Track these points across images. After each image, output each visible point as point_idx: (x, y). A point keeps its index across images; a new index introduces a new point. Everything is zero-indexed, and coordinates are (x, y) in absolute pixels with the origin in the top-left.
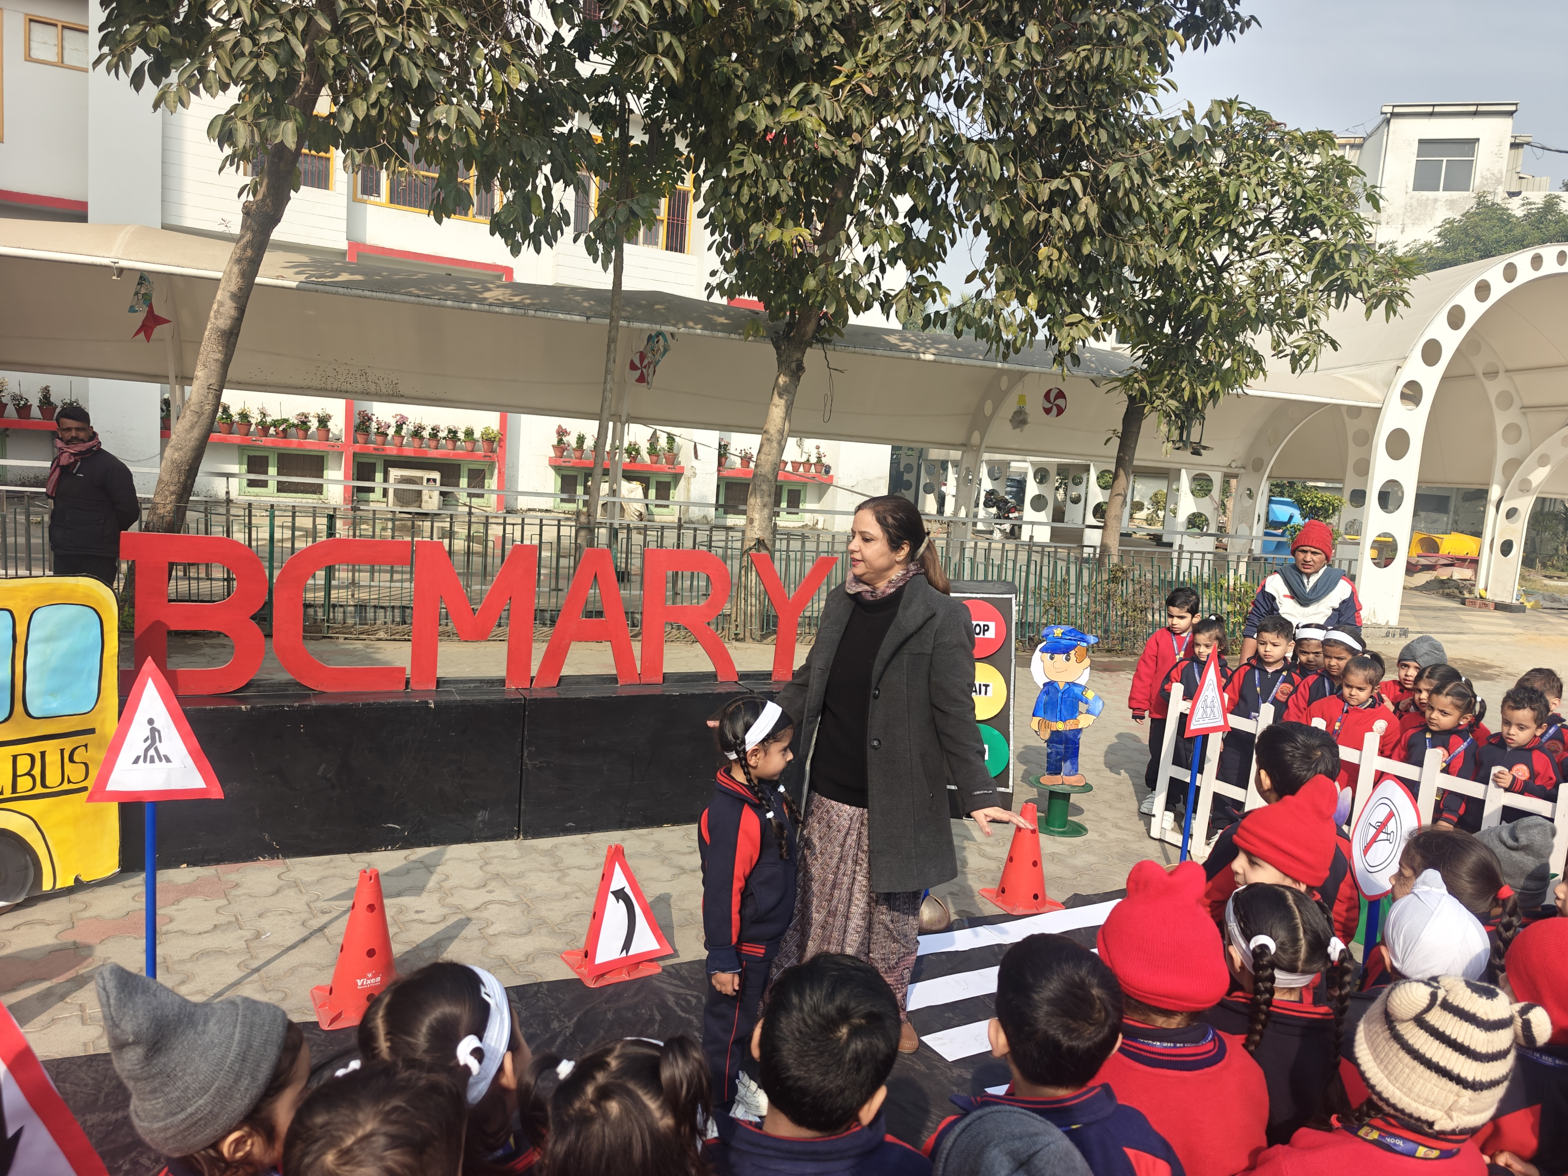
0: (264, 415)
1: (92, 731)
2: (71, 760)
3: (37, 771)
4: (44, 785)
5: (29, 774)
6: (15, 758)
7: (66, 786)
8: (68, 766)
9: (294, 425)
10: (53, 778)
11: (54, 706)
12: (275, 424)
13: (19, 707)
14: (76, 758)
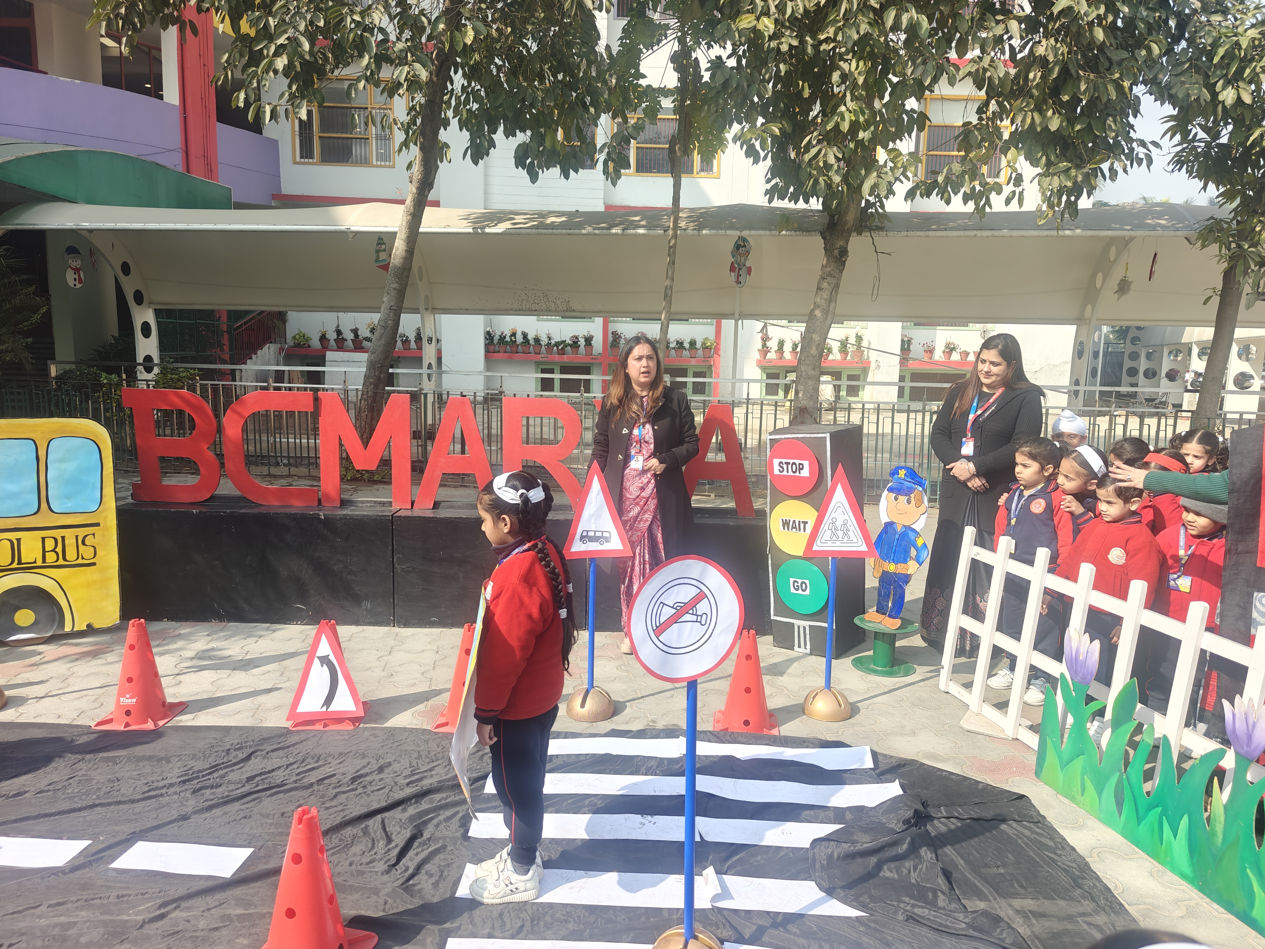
0: (550, 338)
1: (98, 525)
2: (83, 543)
3: (59, 549)
4: (64, 559)
5: (53, 550)
6: (43, 539)
7: (80, 561)
8: (81, 547)
9: (569, 344)
10: (71, 555)
11: (69, 506)
12: (557, 344)
13: (44, 505)
14: (86, 543)
